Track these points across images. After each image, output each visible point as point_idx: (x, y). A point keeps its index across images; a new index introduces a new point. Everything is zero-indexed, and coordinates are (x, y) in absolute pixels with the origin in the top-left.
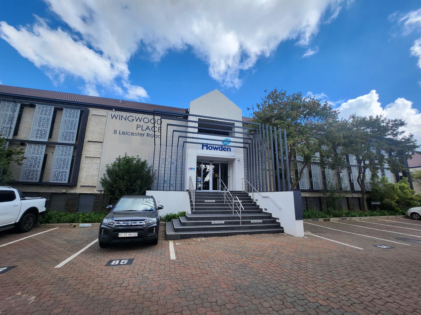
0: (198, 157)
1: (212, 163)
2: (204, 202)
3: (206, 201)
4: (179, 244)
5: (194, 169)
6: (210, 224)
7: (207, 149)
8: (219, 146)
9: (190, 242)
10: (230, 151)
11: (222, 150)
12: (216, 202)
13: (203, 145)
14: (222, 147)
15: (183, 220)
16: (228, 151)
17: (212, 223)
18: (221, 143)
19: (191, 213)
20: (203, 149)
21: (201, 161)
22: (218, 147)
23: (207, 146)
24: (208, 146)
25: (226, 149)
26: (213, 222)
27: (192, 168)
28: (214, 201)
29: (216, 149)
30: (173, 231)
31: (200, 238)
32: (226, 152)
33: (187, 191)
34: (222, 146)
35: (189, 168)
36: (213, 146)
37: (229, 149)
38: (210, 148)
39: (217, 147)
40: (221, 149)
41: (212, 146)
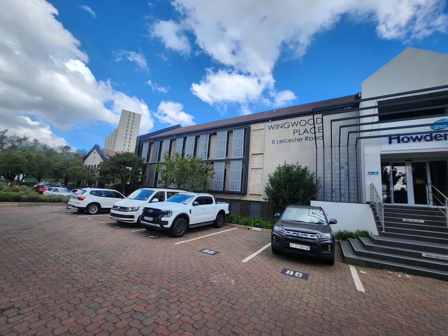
0: (382, 156)
1: (410, 162)
2: (401, 221)
3: (404, 220)
4: (364, 273)
5: (377, 173)
6: (420, 256)
7: (399, 142)
8: (424, 135)
9: (383, 275)
11: (431, 140)
12: (425, 223)
13: (391, 138)
14: (431, 136)
15: (366, 242)
17: (424, 256)
18: (428, 129)
19: (378, 235)
21: (387, 160)
22: (422, 137)
24: (401, 137)
25: (440, 137)
27: (373, 173)
28: (422, 221)
29: (417, 140)
30: (352, 254)
31: (401, 273)
33: (368, 203)
35: (369, 173)
36: (411, 137)
38: (406, 140)
39: (419, 136)
40: (428, 138)
41: (409, 136)
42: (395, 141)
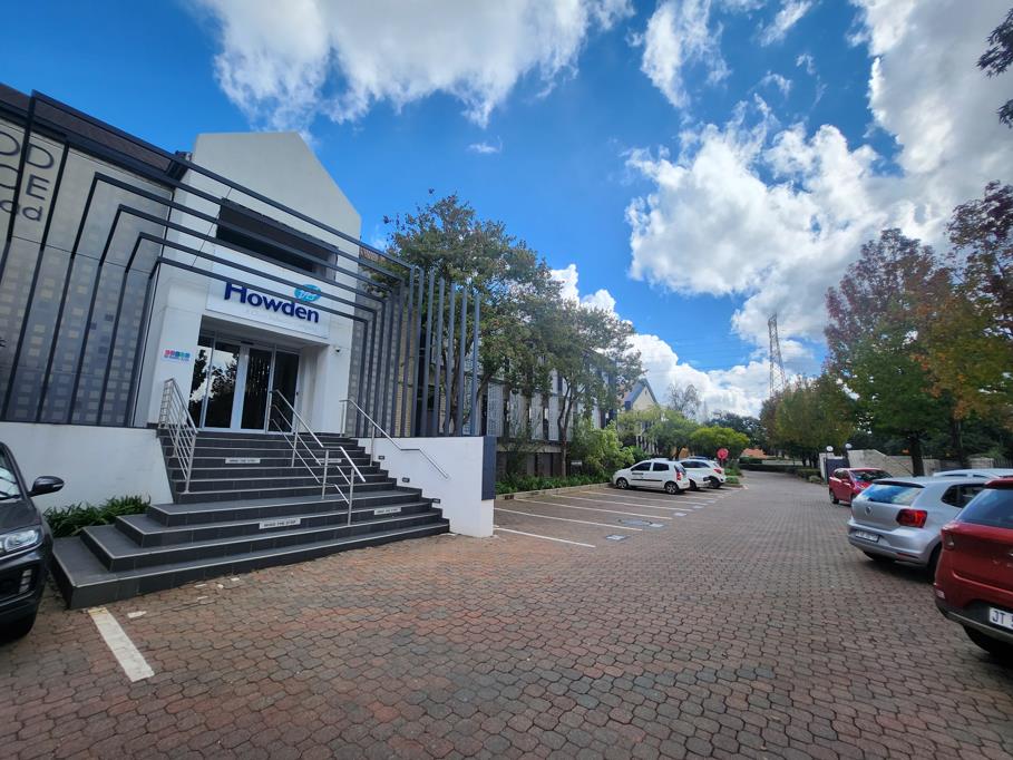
0: (206, 321)
2: (222, 463)
3: (228, 460)
4: (140, 614)
5: (188, 355)
6: (255, 530)
7: (243, 301)
8: (284, 301)
10: (316, 321)
11: (291, 314)
12: (263, 463)
13: (230, 288)
14: (292, 306)
15: (144, 528)
16: (309, 319)
17: (261, 527)
18: (290, 291)
19: (173, 502)
20: (227, 297)
21: (214, 334)
22: (280, 303)
23: (243, 292)
24: (249, 292)
25: (305, 312)
26: (263, 524)
27: (178, 354)
28: (258, 460)
29: (272, 307)
30: (103, 572)
31: (222, 579)
32: (304, 322)
33: (153, 426)
34: (294, 301)
35: (168, 352)
36: (265, 298)
37: (313, 316)
38: (255, 300)
39: (277, 300)
40: (288, 309)
41: (262, 295)
42: (236, 296)
